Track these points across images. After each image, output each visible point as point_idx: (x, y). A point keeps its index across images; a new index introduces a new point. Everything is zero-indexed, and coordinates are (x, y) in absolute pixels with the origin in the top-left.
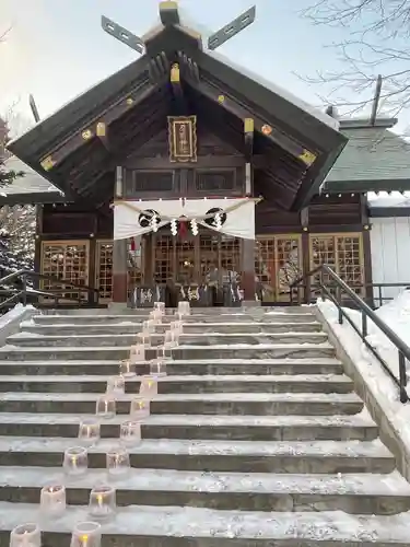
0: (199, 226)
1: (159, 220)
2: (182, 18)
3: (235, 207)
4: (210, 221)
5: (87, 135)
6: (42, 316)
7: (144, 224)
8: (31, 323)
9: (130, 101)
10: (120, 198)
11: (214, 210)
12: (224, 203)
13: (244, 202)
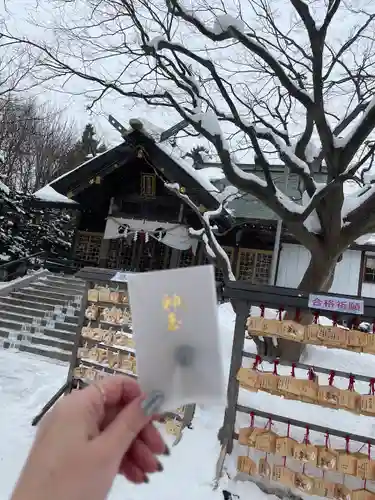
0: (150, 237)
1: (129, 231)
2: (144, 127)
3: (172, 229)
4: (157, 235)
5: (92, 182)
6: (53, 276)
7: (121, 232)
8: (45, 279)
9: (116, 166)
10: (111, 215)
11: (160, 229)
12: (166, 226)
13: (176, 227)
